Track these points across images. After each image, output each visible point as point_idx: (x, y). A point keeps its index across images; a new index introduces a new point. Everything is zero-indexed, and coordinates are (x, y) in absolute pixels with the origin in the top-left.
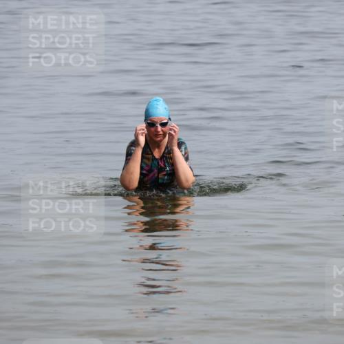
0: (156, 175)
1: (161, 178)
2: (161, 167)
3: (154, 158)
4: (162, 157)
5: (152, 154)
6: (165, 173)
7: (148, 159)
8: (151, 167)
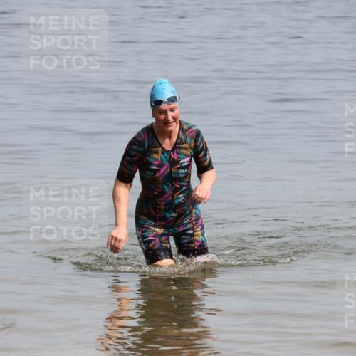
0: (169, 170)
1: (175, 173)
2: (173, 159)
3: (164, 151)
4: (174, 148)
5: (161, 146)
6: (179, 166)
7: (157, 153)
8: (162, 161)
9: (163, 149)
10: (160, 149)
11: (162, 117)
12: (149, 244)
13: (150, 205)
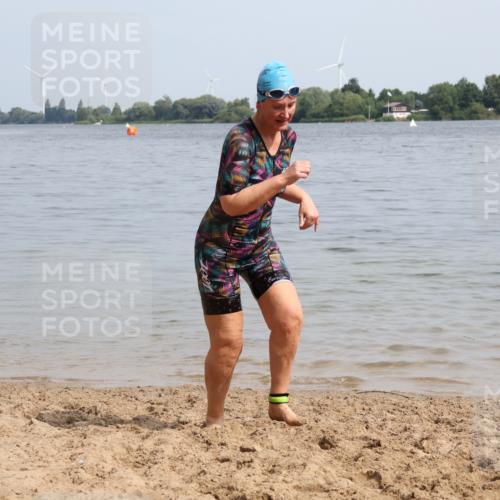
2: (277, 168)
3: (269, 156)
7: (262, 158)
8: (266, 169)
9: (268, 153)
10: (264, 153)
11: (278, 113)
12: (218, 288)
13: (226, 227)
